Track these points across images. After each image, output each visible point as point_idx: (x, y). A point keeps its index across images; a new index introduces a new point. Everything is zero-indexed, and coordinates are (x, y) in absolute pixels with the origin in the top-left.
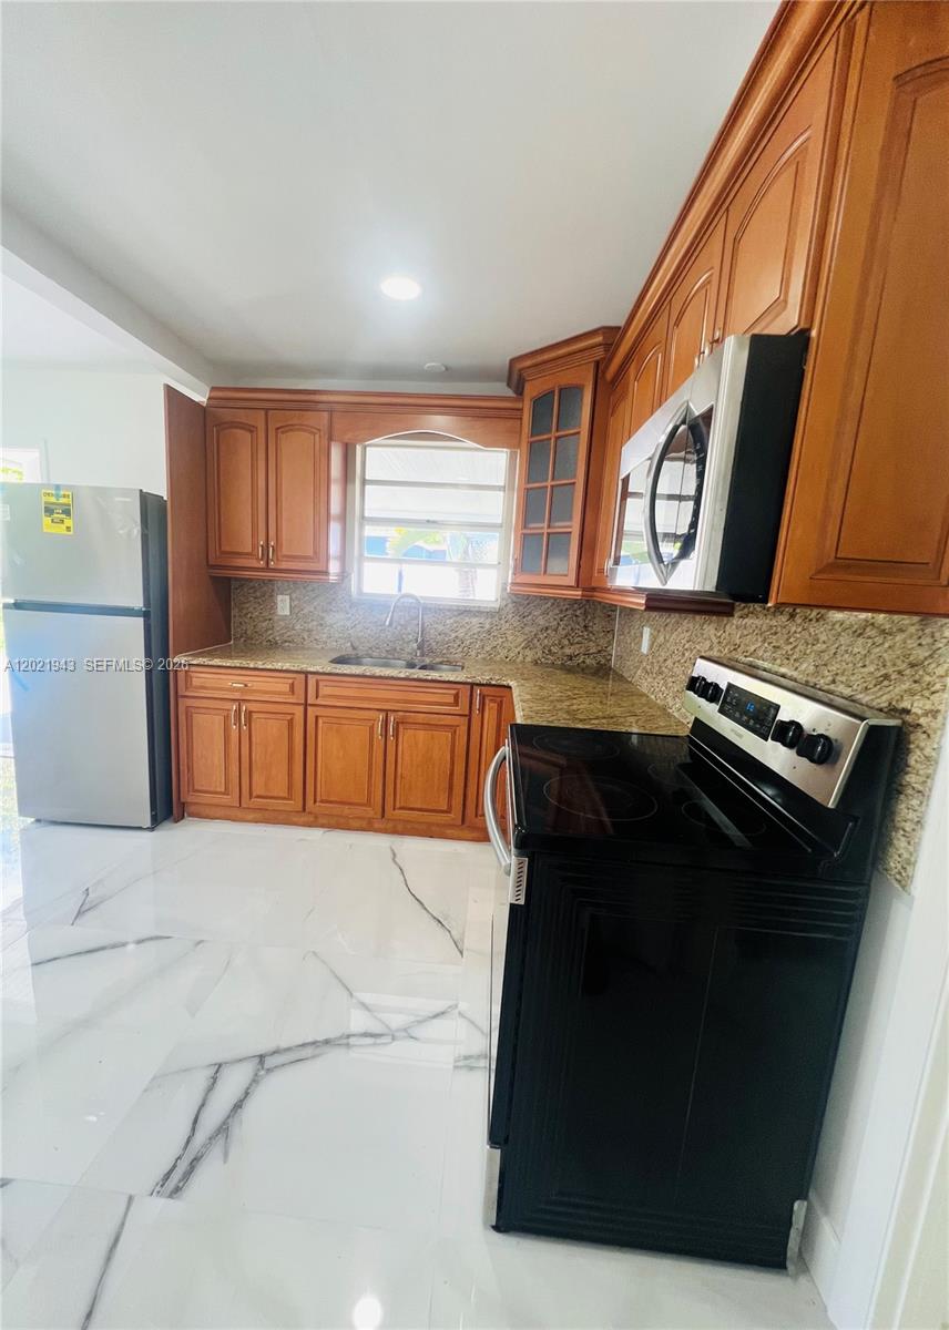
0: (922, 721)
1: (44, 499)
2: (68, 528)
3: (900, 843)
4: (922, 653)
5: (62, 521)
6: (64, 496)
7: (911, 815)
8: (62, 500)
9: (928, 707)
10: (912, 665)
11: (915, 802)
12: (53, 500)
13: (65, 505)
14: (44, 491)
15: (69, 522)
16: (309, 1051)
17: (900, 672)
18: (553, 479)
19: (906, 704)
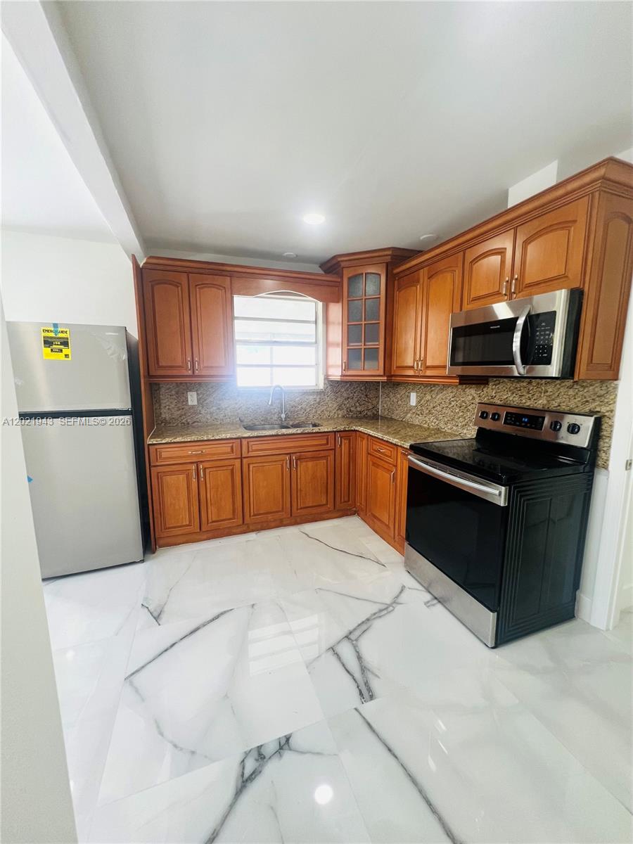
0: (606, 414)
1: (44, 334)
2: (67, 356)
3: (603, 455)
4: (602, 392)
5: (61, 351)
6: (62, 332)
7: (606, 445)
8: (60, 335)
9: (608, 409)
10: (598, 396)
11: (607, 440)
12: (52, 335)
13: (63, 338)
14: (43, 328)
15: (66, 351)
16: (364, 627)
17: (593, 399)
18: (365, 320)
19: (598, 409)
